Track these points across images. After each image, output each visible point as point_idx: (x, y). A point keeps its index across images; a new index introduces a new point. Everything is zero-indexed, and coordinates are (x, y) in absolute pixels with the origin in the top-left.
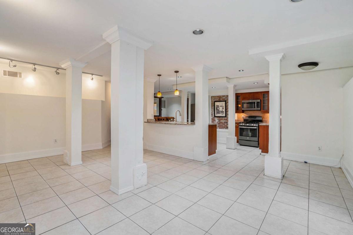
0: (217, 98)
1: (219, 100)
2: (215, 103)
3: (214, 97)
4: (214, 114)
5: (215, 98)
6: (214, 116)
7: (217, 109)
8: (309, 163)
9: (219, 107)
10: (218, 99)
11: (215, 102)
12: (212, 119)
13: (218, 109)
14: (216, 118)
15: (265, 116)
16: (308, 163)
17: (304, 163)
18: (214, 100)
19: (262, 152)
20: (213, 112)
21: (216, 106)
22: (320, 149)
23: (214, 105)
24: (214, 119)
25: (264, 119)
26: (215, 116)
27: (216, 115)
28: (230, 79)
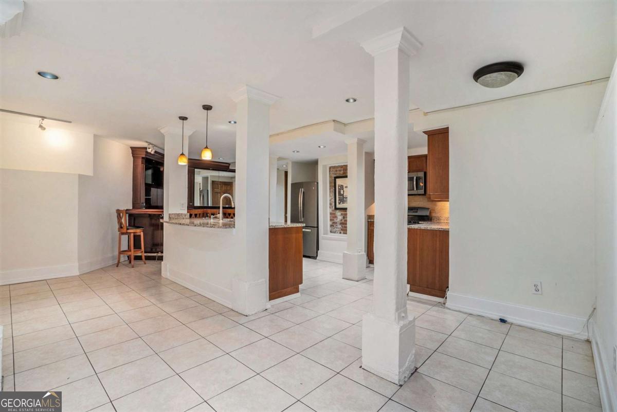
0: (340, 171)
1: (344, 173)
2: (337, 180)
3: (334, 167)
4: (333, 204)
5: (336, 171)
6: (334, 207)
7: (339, 192)
8: (512, 324)
9: (343, 189)
10: (342, 172)
11: (336, 178)
12: (331, 214)
13: (342, 193)
14: (337, 211)
15: (437, 207)
16: (509, 323)
17: (499, 323)
18: (336, 174)
19: (411, 290)
20: (333, 200)
21: (339, 186)
22: (537, 290)
23: (333, 184)
24: (334, 214)
25: (433, 215)
26: (336, 209)
27: (338, 206)
28: (345, 125)
